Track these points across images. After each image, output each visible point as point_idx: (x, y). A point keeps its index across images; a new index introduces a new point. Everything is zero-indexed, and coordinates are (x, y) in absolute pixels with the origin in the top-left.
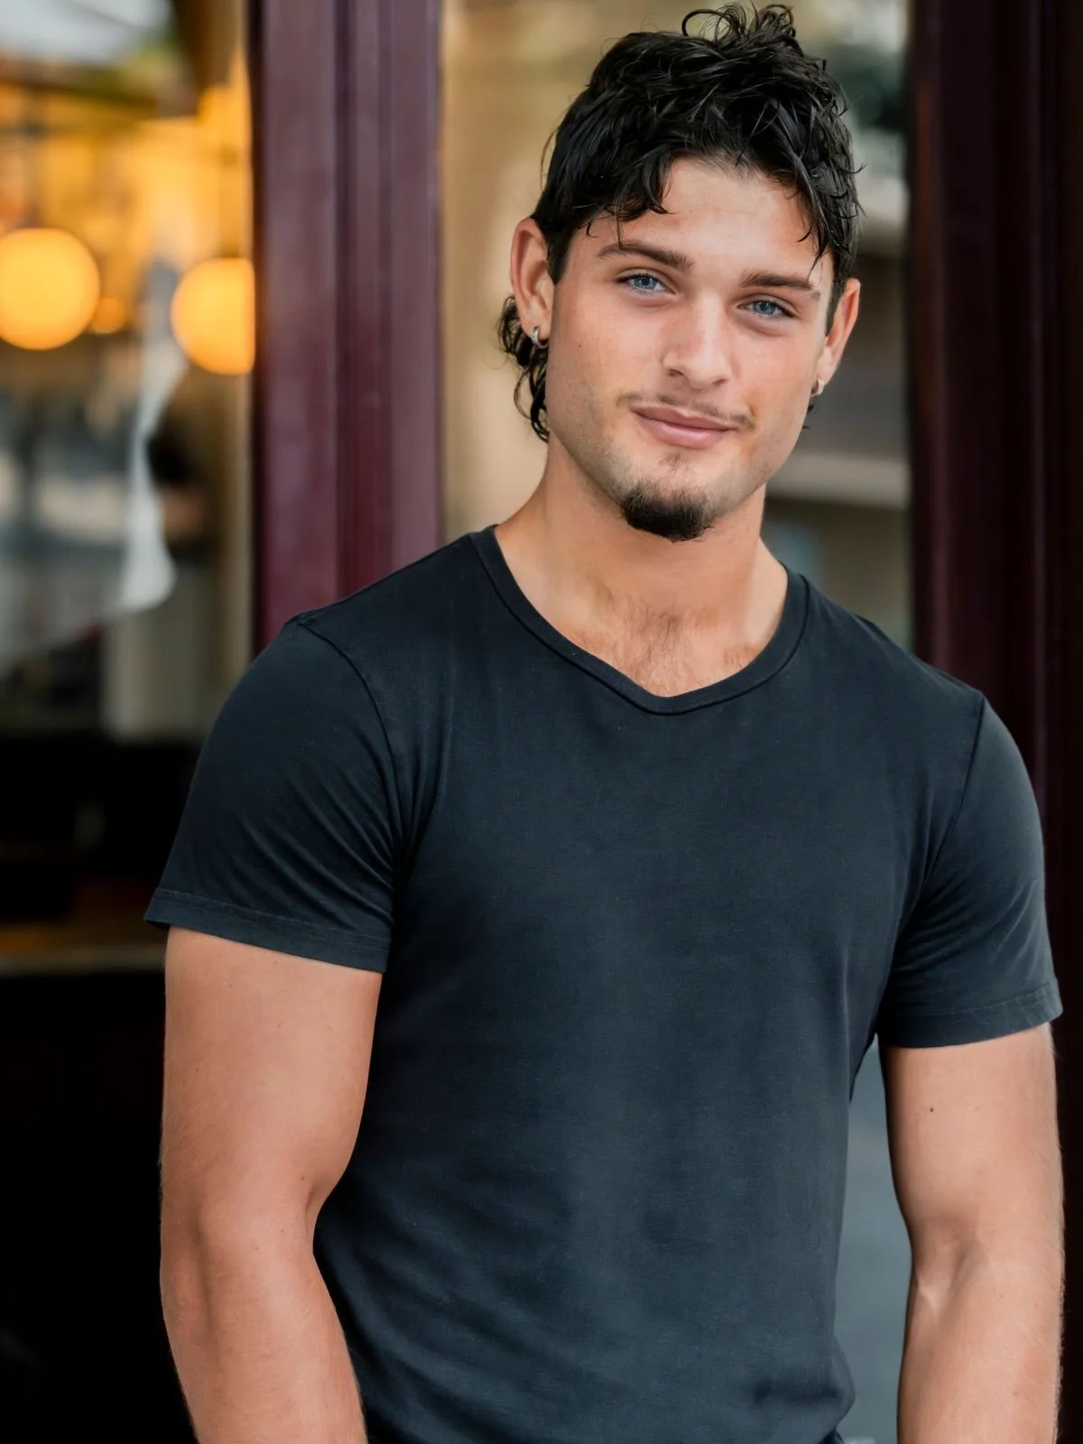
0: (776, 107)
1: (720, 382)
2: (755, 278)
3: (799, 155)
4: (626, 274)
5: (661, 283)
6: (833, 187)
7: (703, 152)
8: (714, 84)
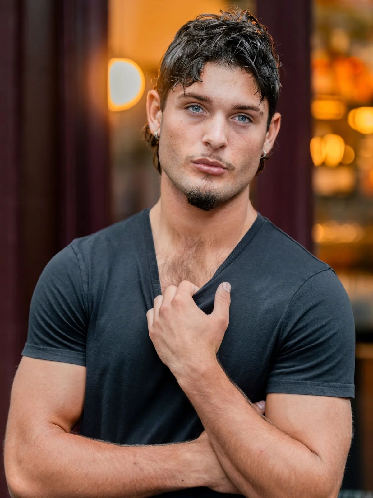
0: (244, 42)
1: (223, 147)
2: (237, 106)
3: (253, 61)
4: (188, 105)
5: (202, 109)
6: (267, 73)
7: (216, 59)
8: (220, 34)
